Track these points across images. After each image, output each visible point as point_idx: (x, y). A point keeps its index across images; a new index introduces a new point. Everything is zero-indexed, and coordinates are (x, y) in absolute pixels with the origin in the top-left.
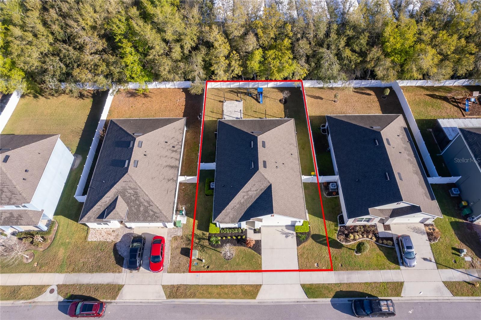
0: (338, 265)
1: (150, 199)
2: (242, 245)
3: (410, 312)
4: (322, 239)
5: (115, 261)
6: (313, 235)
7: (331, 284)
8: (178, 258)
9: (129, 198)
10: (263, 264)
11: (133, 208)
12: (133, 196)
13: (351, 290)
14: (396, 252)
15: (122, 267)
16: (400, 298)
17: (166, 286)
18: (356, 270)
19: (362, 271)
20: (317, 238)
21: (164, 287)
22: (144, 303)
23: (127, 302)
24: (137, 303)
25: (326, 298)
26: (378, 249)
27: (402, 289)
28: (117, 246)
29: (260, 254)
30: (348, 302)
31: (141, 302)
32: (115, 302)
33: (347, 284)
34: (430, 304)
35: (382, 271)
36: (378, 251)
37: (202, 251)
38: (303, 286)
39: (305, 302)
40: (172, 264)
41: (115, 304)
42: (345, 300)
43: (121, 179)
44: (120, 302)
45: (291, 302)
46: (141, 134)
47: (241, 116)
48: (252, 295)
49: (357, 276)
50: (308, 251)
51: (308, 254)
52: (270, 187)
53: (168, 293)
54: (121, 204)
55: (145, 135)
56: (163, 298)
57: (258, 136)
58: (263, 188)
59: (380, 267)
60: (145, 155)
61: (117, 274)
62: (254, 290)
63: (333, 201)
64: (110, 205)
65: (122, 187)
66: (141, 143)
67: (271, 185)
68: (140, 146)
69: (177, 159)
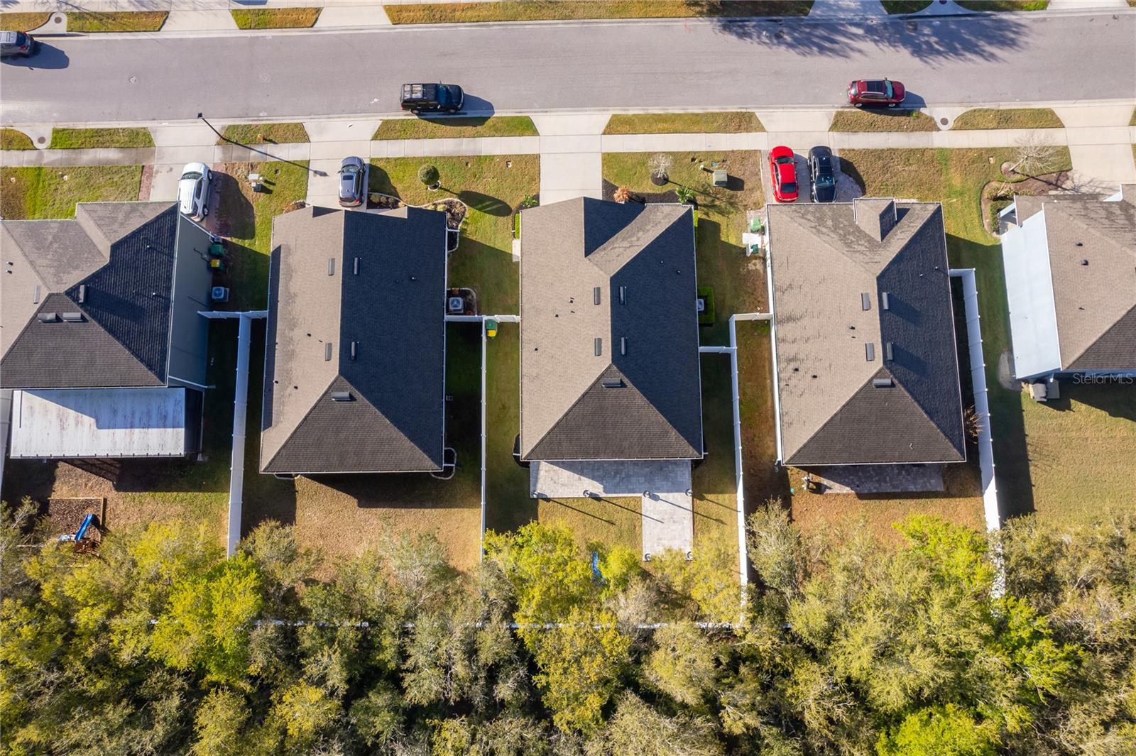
0: (472, 165)
1: (820, 237)
2: (637, 195)
3: (376, 100)
4: (494, 207)
5: (856, 166)
6: (508, 215)
7: (489, 136)
8: (748, 173)
9: (859, 238)
10: (601, 165)
11: (846, 223)
12: (852, 241)
13: (459, 128)
14: (369, 185)
15: (840, 158)
16: (386, 118)
17: (759, 131)
18: (444, 157)
19: (434, 155)
20: (502, 209)
21: (762, 129)
22: (790, 108)
23: (818, 108)
25: (502, 117)
26: (398, 190)
27: (378, 131)
28: (860, 190)
29: (605, 181)
30: (467, 112)
31: (795, 108)
32: (837, 108)
33: (464, 137)
34: (343, 112)
35: (402, 156)
36: (399, 187)
37: (706, 185)
38: (535, 132)
39: (535, 112)
40: (756, 164)
41: (835, 106)
42: (471, 114)
43: (885, 266)
44: (828, 108)
45: (556, 111)
46: (877, 381)
47: (647, 502)
48: (619, 120)
49: (445, 149)
50: (521, 186)
51: (521, 182)
52: (588, 251)
53: (754, 121)
54: (872, 226)
55: (866, 381)
56: (760, 114)
57: (609, 367)
58: (601, 251)
59: (402, 162)
60: (853, 328)
61: (846, 147)
62: (616, 126)
63: (462, 281)
64: (892, 227)
65: (880, 255)
66: (870, 358)
67: (586, 256)
68: (869, 349)
69: (783, 340)
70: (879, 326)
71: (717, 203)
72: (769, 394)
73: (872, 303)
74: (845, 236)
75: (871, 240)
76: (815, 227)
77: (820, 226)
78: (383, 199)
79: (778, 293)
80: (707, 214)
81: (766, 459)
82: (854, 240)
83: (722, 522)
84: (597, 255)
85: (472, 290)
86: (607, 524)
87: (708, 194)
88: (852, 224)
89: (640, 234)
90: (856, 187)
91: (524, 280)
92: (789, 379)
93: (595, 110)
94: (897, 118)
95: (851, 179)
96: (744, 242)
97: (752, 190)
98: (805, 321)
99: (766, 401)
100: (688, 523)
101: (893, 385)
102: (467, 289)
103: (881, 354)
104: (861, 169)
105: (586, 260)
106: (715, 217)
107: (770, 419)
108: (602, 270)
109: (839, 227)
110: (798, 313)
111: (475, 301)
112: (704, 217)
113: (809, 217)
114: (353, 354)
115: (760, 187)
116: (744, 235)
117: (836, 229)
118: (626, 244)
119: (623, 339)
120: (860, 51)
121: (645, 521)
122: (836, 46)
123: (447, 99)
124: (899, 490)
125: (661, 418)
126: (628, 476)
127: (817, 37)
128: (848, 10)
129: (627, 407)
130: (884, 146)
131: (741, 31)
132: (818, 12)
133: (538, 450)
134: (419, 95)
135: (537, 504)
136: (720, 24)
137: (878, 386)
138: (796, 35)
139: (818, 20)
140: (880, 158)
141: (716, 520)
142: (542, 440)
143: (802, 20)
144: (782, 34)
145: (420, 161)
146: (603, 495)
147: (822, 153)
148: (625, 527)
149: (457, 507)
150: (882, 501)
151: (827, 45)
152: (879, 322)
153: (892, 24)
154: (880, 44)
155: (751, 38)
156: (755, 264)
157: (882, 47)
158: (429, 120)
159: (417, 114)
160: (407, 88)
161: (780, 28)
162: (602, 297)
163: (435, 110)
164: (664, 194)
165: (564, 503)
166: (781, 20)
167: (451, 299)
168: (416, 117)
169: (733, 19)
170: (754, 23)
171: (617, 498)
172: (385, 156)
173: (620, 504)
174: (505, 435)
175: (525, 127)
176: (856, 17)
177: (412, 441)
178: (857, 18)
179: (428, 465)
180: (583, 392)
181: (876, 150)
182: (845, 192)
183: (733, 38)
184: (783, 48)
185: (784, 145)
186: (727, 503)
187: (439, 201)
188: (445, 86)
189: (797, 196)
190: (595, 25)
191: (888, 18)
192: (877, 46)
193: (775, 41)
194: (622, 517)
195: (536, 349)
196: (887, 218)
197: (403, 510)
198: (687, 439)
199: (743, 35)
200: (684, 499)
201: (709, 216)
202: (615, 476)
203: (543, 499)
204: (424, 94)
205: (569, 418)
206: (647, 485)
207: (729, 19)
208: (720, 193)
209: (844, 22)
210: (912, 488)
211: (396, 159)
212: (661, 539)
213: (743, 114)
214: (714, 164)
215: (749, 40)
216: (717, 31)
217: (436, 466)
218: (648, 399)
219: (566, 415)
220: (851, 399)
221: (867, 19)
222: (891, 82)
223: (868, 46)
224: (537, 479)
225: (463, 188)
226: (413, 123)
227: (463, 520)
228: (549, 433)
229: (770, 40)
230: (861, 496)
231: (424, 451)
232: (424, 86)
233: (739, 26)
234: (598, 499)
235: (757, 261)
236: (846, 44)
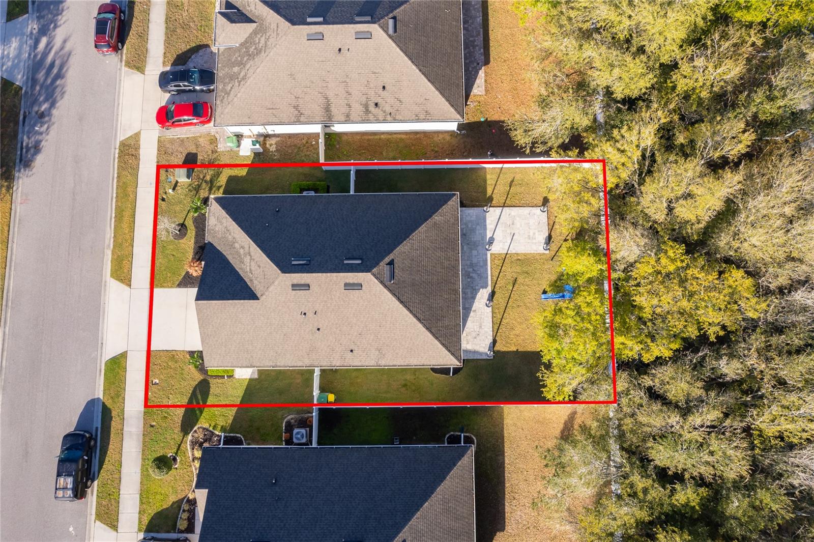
0: (154, 420)
1: (249, 77)
2: (196, 253)
3: (71, 529)
4: (200, 397)
5: (181, 52)
6: (209, 383)
7: (124, 403)
8: (180, 149)
9: (253, 43)
10: (162, 289)
11: (237, 55)
13: (112, 435)
14: (168, 532)
15: (171, 66)
16: (93, 517)
17: (140, 138)
19: (140, 462)
20: (203, 388)
21: (137, 135)
22: (118, 108)
23: (120, 83)
24: (119, 99)
25: (104, 391)
26: (175, 500)
27: (107, 524)
28: (204, 49)
29: (179, 286)
30: (94, 427)
31: (119, 104)
32: (121, 66)
33: (122, 430)
35: (138, 496)
36: (173, 498)
37: (190, 188)
38: (124, 355)
39: (101, 356)
40: (172, 141)
41: (119, 67)
42: (97, 423)
43: (282, 19)
44: (120, 74)
45: (102, 333)
46: (391, 31)
47: (497, 248)
48: (116, 271)
49: (134, 450)
50: (179, 369)
51: (175, 369)
52: (253, 296)
53: (129, 142)
54: (242, 31)
55: (390, 41)
56: (122, 136)
57: (374, 275)
58: (253, 284)
59: (145, 496)
60: (340, 50)
61: (161, 60)
62: (123, 274)
63: (276, 430)
64: (243, 14)
65: (270, 24)
66: (368, 36)
67: (257, 298)
68: (360, 36)
69: (348, 116)
70: (339, 26)
71: (208, 178)
72: (395, 136)
73: (317, 31)
74: (250, 55)
75: (255, 32)
76: (239, 82)
77: (238, 78)
78: (185, 516)
79: (302, 119)
80: (219, 188)
81: (454, 141)
82: (254, 48)
83: (512, 181)
84: (258, 288)
85: (285, 420)
86: (516, 286)
87: (199, 186)
88: (238, 50)
89: (237, 245)
90: (201, 52)
91: (278, 364)
92: (384, 112)
93: (105, 296)
94: (136, 14)
95: (192, 57)
96: (248, 153)
97: (197, 146)
98: (331, 95)
99: (402, 139)
100: (514, 211)
101: (394, 18)
102: (284, 425)
103: (366, 25)
104: (184, 47)
105: (262, 299)
106: (222, 180)
107: (418, 136)
108: (273, 283)
109: (241, 61)
110: (322, 101)
111: (297, 416)
113: (229, 88)
115: (195, 138)
116: (241, 153)
117: (242, 64)
118: (247, 260)
119: (346, 262)
120: (65, 41)
121: (512, 251)
122: (57, 63)
123: (76, 449)
124: (482, 30)
125: (423, 228)
126: (472, 265)
127: (46, 79)
128: (20, 48)
129: (413, 260)
130: (163, 26)
131: (32, 151)
132: (20, 77)
133: (453, 350)
134: (70, 481)
135: (498, 351)
136: (22, 170)
137: (395, 31)
138: (42, 99)
139: (28, 78)
140: (174, 31)
141: (510, 186)
142: (443, 345)
143: (26, 92)
144: (40, 112)
145: (145, 476)
146: (489, 289)
147: (165, 80)
148: (518, 269)
149: (502, 431)
150: (491, 45)
151: (55, 71)
152: (335, 26)
153: (38, 11)
154: (59, 23)
155: (41, 141)
156: (271, 145)
157: (62, 22)
158: (100, 467)
159: (93, 481)
160: (60, 493)
161: (33, 114)
162: (303, 282)
163: (89, 462)
164: (196, 227)
165: (497, 327)
166: (25, 112)
167: (295, 440)
168: (96, 483)
169: (18, 157)
170: (25, 137)
171: (492, 276)
172: (137, 515)
173: (497, 274)
174: (432, 384)
175: (117, 365)
176: (28, 43)
177: (445, 478)
178: (30, 42)
179: (468, 461)
180: (397, 303)
181: (166, 34)
182: (205, 63)
183: (39, 159)
184: (55, 112)
185: (155, 115)
186: (495, 177)
187: (190, 455)
188: (62, 452)
189: (206, 103)
190: (10, 294)
191: (33, 14)
192: (60, 25)
193: (47, 119)
194: (509, 272)
195: (352, 351)
196: (234, 18)
197: (507, 485)
198: (441, 206)
199: (37, 148)
200: (492, 214)
201: (221, 186)
202: (471, 277)
203: (494, 347)
204: (69, 475)
205: (422, 317)
206: (480, 248)
207: (18, 161)
208: (198, 175)
209: (33, 54)
210: (479, 20)
211: (142, 503)
212: (529, 236)
213: (121, 151)
214: (169, 180)
215: (43, 143)
216: (30, 173)
217: (469, 452)
218: (405, 239)
219: (419, 320)
220: (406, 55)
221: (31, 33)
222: (99, 13)
223: (59, 35)
224: (475, 352)
225: (178, 430)
226: (103, 485)
227: (515, 425)
228: (437, 338)
229: (46, 123)
230: (487, 62)
231: (455, 465)
232: (59, 475)
233: (27, 152)
234: (493, 294)
235: (268, 143)
236: (56, 53)
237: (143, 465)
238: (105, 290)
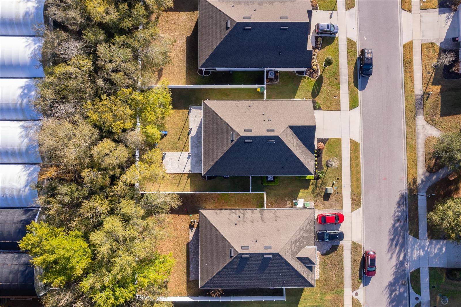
0: (335, 81)
1: (298, 230)
2: (321, 153)
3: (366, 39)
4: (316, 91)
5: (335, 252)
6: (312, 97)
7: (349, 88)
8: (332, 203)
9: (297, 247)
10: (335, 138)
11: (305, 243)
12: (296, 244)
13: (353, 75)
14: (326, 37)
15: (339, 245)
16: (357, 43)
17: (352, 209)
18: (339, 69)
19: (340, 65)
20: (315, 94)
21: (353, 210)
22: (363, 224)
23: (363, 236)
24: (363, 229)
25: (358, 94)
27: (351, 40)
28: (324, 253)
29: (328, 139)
30: (361, 79)
31: (363, 226)
32: (363, 245)
33: (349, 78)
34: (360, 25)
35: (339, 51)
36: (325, 50)
37: (326, 184)
38: (351, 109)
39: (361, 109)
40: (336, 207)
41: (364, 245)
42: (359, 81)
43: (284, 257)
44: (363, 241)
45: (361, 118)
46: (232, 250)
47: (186, 154)
48: (357, 146)
49: (343, 69)
50: (325, 102)
51: (327, 103)
52: (291, 127)
53: (356, 207)
54: (303, 253)
55: (233, 245)
56: (360, 210)
57: (239, 135)
58: (292, 133)
59: (336, 51)
60: (256, 241)
61: (344, 248)
62: (354, 145)
63: (282, 77)
64: (303, 263)
65: (290, 256)
66: (243, 248)
67: (289, 126)
68: (247, 248)
69: (253, 212)
70: (256, 252)
71: (318, 189)
73: (267, 250)
74: (299, 241)
75: (297, 253)
76: (303, 228)
77: (304, 231)
78: (319, 43)
80: (312, 184)
81: (204, 205)
82: (297, 245)
83: (178, 185)
84: (290, 131)
85: (278, 81)
86: (178, 138)
87: (322, 185)
88: (305, 245)
89: (300, 151)
90: (325, 251)
91: (281, 101)
92: (236, 214)
93: (361, 135)
94: (358, 272)
95: (329, 249)
96: (299, 200)
97: (324, 204)
98: (260, 222)
100: (178, 171)
101: (231, 257)
102: (279, 79)
103: (244, 252)
104: (334, 254)
105: (287, 126)
106: (311, 188)
108: (282, 132)
109: (303, 239)
110: (265, 219)
111: (273, 83)
112: (311, 183)
113: (308, 227)
114: (246, 28)
115: (325, 208)
116: (303, 200)
117: (302, 237)
118: (295, 144)
119: (251, 141)
120: (391, 258)
121: (180, 153)
122: (394, 247)
123: (366, 69)
124: (190, 261)
125: (219, 158)
126: (197, 147)
127: (398, 238)
128: (412, 254)
129: (223, 143)
130: (345, 266)
131: (401, 203)
132: (411, 240)
133: (207, 107)
134: (367, 56)
135: (187, 109)
136: (405, 193)
137: (230, 250)
138: (399, 229)
139: (407, 239)
140: (339, 263)
141: (179, 183)
142: (211, 109)
143: (407, 232)
144: (400, 222)
145: (337, 59)
146: (190, 136)
147: (340, 236)
148: (177, 145)
149: (186, 76)
150: (186, 253)
151: (394, 243)
152: (258, 252)
153: (405, 274)
154: (395, 267)
155: (397, 208)
156: (289, 204)
157: (393, 268)
158: (356, 62)
159: (359, 57)
160: (370, 51)
161: (402, 221)
162: (270, 132)
163: (361, 64)
164: (322, 165)
165: (187, 120)
166: (406, 222)
167: (274, 72)
168: (358, 56)
169: (407, 200)
170: (405, 209)
171: (189, 142)
172: (339, 43)
173: (186, 143)
174: (216, 96)
175: (353, 104)
176: (408, 257)
177: (211, 55)
178: (408, 258)
179: (201, 62)
180: (230, 124)
181: (343, 262)
182: (323, 246)
183: (397, 199)
184: (393, 222)
185: (345, 220)
186: (186, 188)
187: (318, 67)
188: (372, 68)
189: (320, 224)
190: (403, 136)
191: (408, 272)
192: (394, 266)
193: (396, 219)
194: (181, 144)
195: (249, 106)
196: (307, 261)
197: (185, 55)
198: (210, 169)
199: (399, 204)
200: (188, 170)
201: (311, 185)
202: (198, 141)
203: (189, 111)
204: (367, 58)
205: (219, 119)
206: (194, 154)
207: (407, 198)
208: (323, 190)
209: (406, 251)
210: (191, 266)
211: (338, 48)
212: (172, 160)
213: (360, 202)
214: (336, 188)
215: (396, 206)
216: (401, 192)
217: (200, 66)
218: (226, 152)
219: (221, 118)
220: (225, 239)
221: (407, 262)
222: (375, 270)
223: (394, 261)
224: (197, 109)
225: (325, 77)
226: (355, 55)
227: (181, 79)
228: (213, 111)
229: (396, 217)
230: (188, 244)
231: (207, 60)
232: (371, 58)
233: (403, 202)
234: (189, 134)
235: (291, 205)
236: (395, 252)
237: (339, 63)
238: (362, 138)
